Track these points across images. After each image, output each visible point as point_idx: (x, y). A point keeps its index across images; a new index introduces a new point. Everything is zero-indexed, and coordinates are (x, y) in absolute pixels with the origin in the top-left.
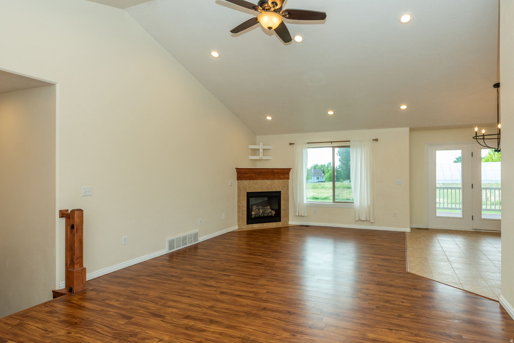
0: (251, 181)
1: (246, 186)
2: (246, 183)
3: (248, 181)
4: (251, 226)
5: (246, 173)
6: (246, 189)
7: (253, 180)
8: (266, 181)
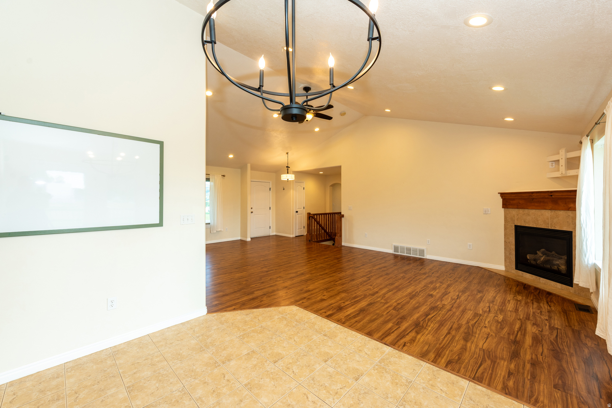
0: (521, 210)
1: (514, 216)
2: (514, 212)
3: (516, 210)
4: (521, 274)
5: (514, 200)
6: (514, 221)
7: (523, 210)
8: (543, 212)
